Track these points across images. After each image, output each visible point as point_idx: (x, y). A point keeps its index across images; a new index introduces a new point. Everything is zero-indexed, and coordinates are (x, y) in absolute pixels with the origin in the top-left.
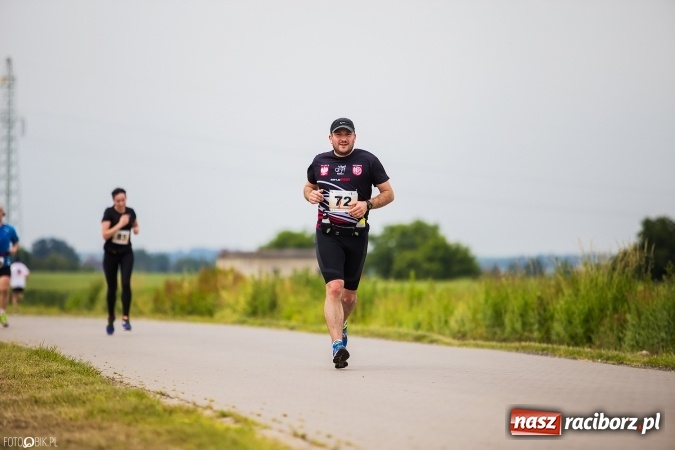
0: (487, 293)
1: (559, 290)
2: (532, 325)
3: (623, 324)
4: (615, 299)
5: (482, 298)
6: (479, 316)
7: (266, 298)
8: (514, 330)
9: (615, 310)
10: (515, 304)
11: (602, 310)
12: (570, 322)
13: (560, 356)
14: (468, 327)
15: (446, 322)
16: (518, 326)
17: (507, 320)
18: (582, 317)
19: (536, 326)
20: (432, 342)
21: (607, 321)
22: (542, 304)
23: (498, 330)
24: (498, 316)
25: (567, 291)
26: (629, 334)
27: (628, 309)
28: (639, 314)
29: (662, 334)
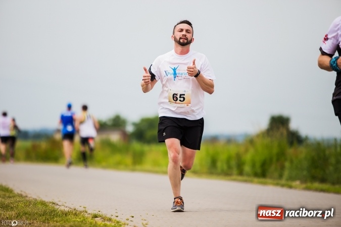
1: (247, 150)
2: (232, 167)
3: (283, 168)
4: (278, 154)
9: (278, 160)
10: (223, 157)
11: (271, 160)
12: (254, 166)
16: (225, 167)
17: (219, 164)
18: (260, 163)
21: (273, 166)
22: (238, 157)
23: (214, 171)
24: (214, 163)
25: (251, 150)
26: (286, 173)
27: (286, 160)
28: (292, 162)
29: (305, 173)
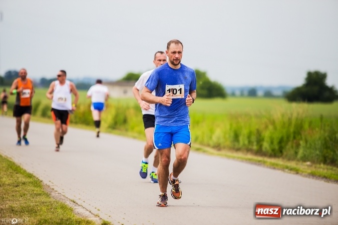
0: (231, 125)
1: (267, 127)
2: (253, 142)
3: (298, 145)
4: (294, 133)
5: (228, 127)
6: (227, 136)
7: (121, 117)
8: (244, 145)
9: (294, 138)
10: (245, 132)
11: (288, 137)
12: (272, 143)
13: (267, 167)
14: (222, 140)
15: (211, 138)
16: (246, 142)
17: (241, 138)
18: (278, 140)
19: (255, 143)
20: (204, 152)
21: (290, 144)
22: (259, 133)
23: (236, 144)
24: (236, 137)
25: (271, 127)
26: (301, 152)
27: (301, 139)
28: (306, 141)
29: (318, 152)
